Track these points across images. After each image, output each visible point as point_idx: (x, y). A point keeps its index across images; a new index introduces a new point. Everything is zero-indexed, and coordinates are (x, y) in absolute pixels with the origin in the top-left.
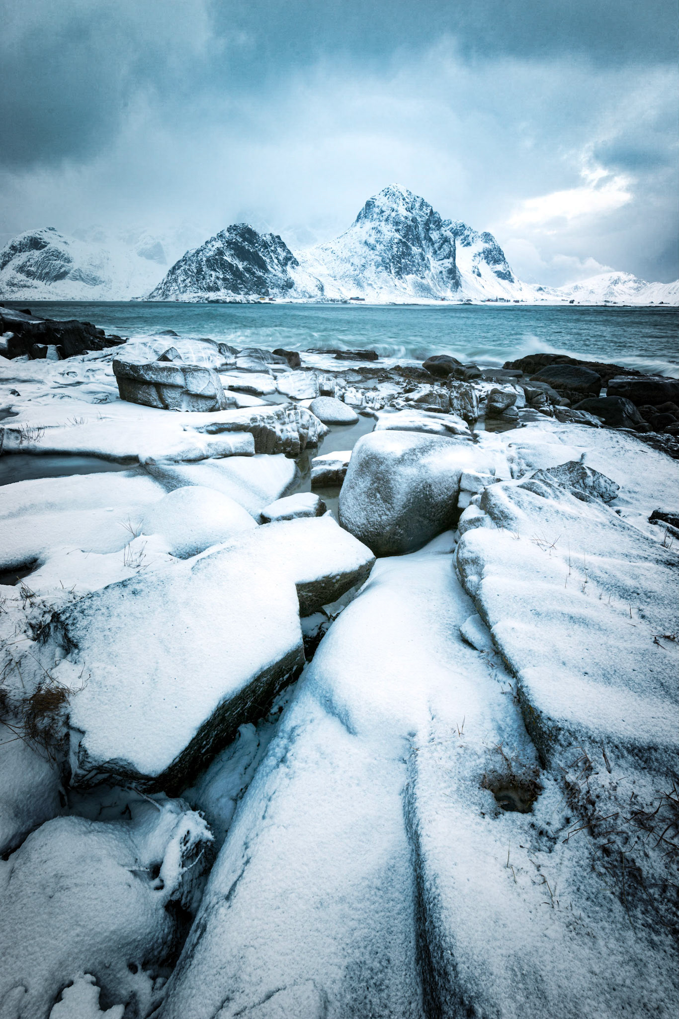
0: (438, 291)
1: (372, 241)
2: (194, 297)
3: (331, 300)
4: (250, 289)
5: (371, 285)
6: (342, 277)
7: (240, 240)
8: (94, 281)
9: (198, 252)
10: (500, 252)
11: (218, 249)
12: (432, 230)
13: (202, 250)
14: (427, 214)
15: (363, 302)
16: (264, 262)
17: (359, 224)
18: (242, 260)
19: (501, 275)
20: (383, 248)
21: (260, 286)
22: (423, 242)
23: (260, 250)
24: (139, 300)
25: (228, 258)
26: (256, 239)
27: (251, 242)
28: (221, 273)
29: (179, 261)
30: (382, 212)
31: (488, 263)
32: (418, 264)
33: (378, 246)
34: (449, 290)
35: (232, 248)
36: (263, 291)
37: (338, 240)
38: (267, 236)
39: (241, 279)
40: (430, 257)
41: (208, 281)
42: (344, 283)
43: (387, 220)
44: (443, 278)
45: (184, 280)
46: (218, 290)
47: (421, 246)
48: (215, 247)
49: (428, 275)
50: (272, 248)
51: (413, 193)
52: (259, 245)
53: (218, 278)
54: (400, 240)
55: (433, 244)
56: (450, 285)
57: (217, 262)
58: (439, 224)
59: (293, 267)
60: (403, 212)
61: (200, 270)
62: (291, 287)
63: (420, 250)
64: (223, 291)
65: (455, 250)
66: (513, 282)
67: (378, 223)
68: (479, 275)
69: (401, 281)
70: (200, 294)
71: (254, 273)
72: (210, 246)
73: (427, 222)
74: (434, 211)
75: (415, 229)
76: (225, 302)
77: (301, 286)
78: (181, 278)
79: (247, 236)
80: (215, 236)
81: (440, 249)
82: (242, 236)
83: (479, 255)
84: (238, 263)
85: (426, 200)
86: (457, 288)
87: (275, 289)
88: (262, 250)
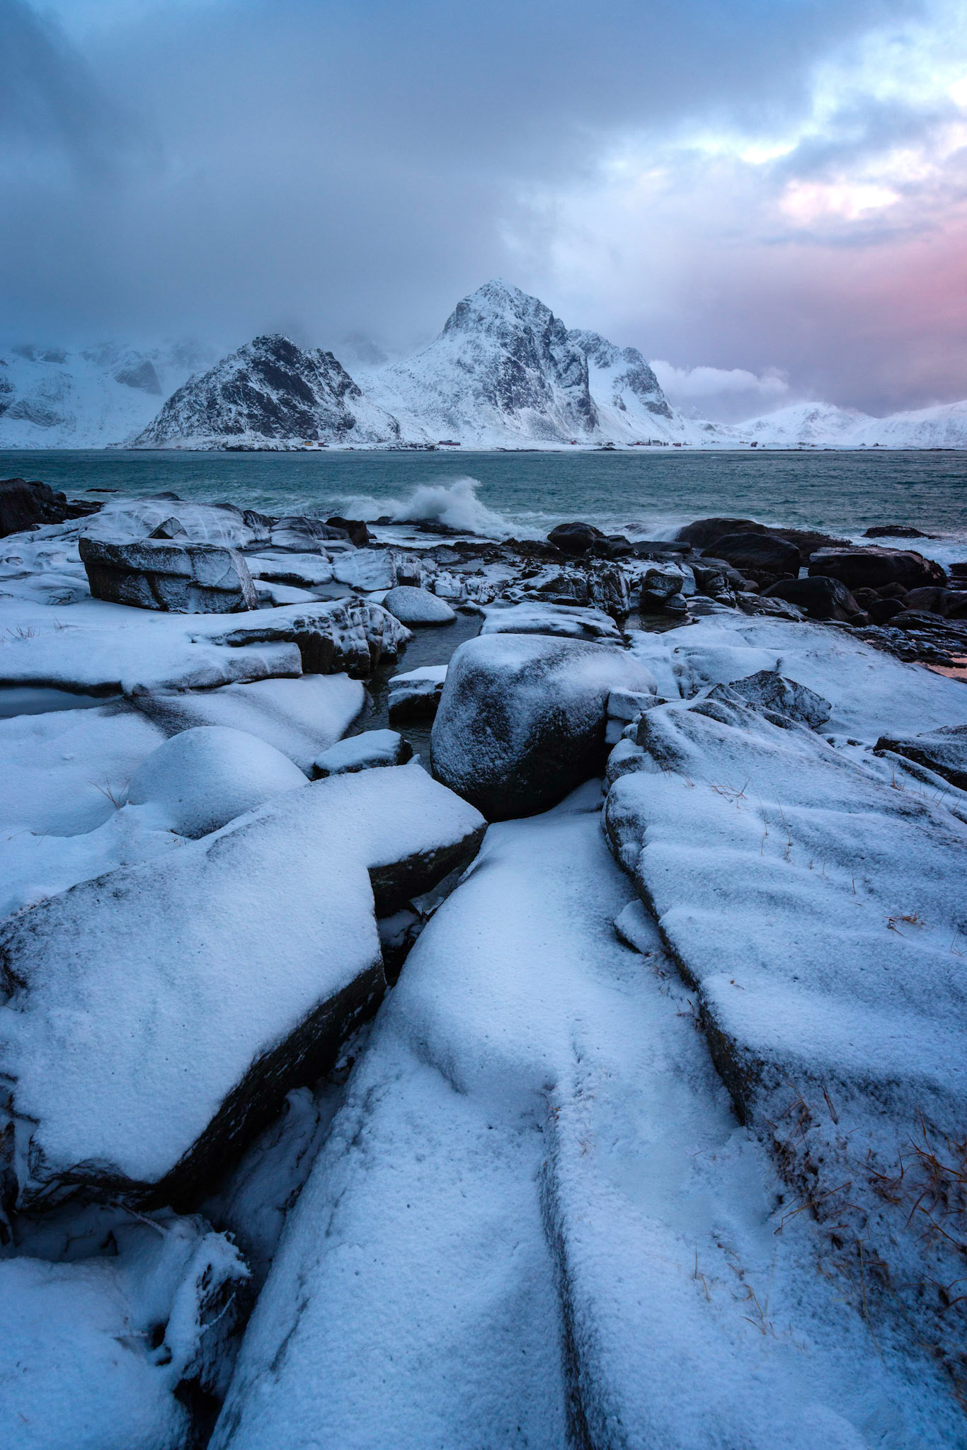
0: (566, 430)
1: (467, 359)
2: (205, 443)
3: (411, 445)
4: (290, 430)
5: (468, 423)
6: (427, 412)
7: (272, 358)
8: (48, 419)
9: (209, 376)
10: (651, 375)
11: (240, 372)
12: (554, 344)
13: (215, 374)
14: (545, 322)
15: (458, 448)
16: (310, 390)
17: (448, 336)
18: (277, 387)
19: (652, 407)
20: (485, 370)
21: (304, 424)
22: (542, 362)
23: (303, 373)
24: (120, 447)
25: (254, 385)
26: (297, 358)
27: (290, 362)
28: (245, 406)
29: (180, 390)
30: (481, 319)
31: (635, 392)
32: (536, 393)
33: (476, 367)
34: (581, 429)
35: (261, 371)
36: (309, 432)
37: (419, 358)
38: (313, 353)
39: (275, 415)
40: (552, 383)
41: (226, 418)
42: (429, 420)
43: (488, 330)
44: (571, 413)
45: (189, 418)
46: (241, 431)
47: (539, 367)
48: (235, 368)
49: (550, 409)
50: (322, 371)
51: (524, 292)
52: (302, 365)
53: (240, 414)
54: (509, 358)
55: (556, 365)
56: (582, 423)
57: (239, 390)
58: (563, 336)
59: (353, 398)
60: (510, 318)
61: (212, 403)
62: (350, 427)
63: (538, 373)
64: (248, 432)
65: (587, 373)
66: (671, 418)
67: (476, 335)
68: (623, 408)
69: (511, 417)
70: (215, 437)
71: (295, 407)
72: (226, 367)
73: (546, 333)
74: (555, 317)
75: (530, 342)
76: (251, 450)
77: (366, 425)
78: (184, 415)
79: (283, 352)
80: (235, 352)
81: (566, 370)
82: (275, 352)
83: (622, 379)
84: (269, 393)
85: (543, 302)
86: (593, 426)
87: (327, 430)
88: (306, 373)
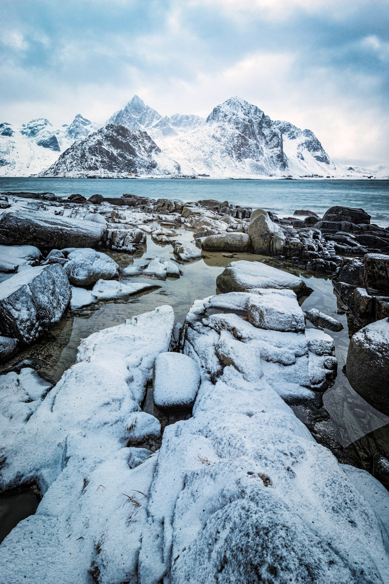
0: (270, 170)
1: (218, 135)
2: (78, 174)
3: (186, 176)
4: (122, 169)
5: (217, 165)
6: (195, 160)
7: (115, 134)
9: (82, 143)
10: (318, 143)
11: (98, 141)
12: (265, 128)
13: (86, 142)
14: (260, 117)
16: (134, 149)
17: (208, 124)
18: (117, 148)
19: (318, 158)
20: (227, 140)
21: (130, 166)
22: (258, 136)
23: (131, 141)
24: (36, 176)
25: (105, 147)
26: (128, 134)
27: (124, 136)
28: (100, 157)
29: (68, 149)
30: (226, 116)
31: (310, 151)
32: (254, 151)
33: (222, 138)
34: (278, 169)
35: (109, 140)
36: (133, 170)
37: (193, 134)
38: (137, 132)
39: (115, 161)
40: (263, 146)
41: (90, 163)
42: (196, 164)
43: (229, 121)
44: (273, 161)
45: (71, 162)
46: (97, 169)
47: (256, 139)
48: (96, 139)
49: (261, 159)
50: (140, 140)
51: (249, 103)
52: (130, 138)
53: (97, 161)
54: (240, 134)
55: (265, 137)
56: (279, 166)
57: (96, 150)
58: (269, 124)
59: (157, 153)
60: (241, 115)
61: (83, 156)
62: (154, 167)
63: (255, 142)
64: (101, 170)
65: (282, 142)
66: (329, 164)
67: (223, 123)
68: (303, 159)
69: (241, 163)
70: (83, 172)
71: (126, 157)
72: (92, 138)
73: (260, 122)
74: (265, 115)
75: (251, 127)
76: (100, 178)
77: (163, 167)
78: (68, 161)
79: (121, 132)
80: (96, 131)
81: (270, 140)
82: (117, 131)
83: (302, 144)
84: (113, 151)
85: (259, 108)
86: (285, 168)
87: (142, 168)
88: (132, 141)
